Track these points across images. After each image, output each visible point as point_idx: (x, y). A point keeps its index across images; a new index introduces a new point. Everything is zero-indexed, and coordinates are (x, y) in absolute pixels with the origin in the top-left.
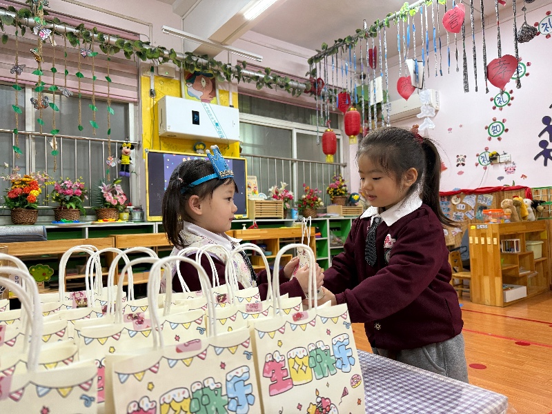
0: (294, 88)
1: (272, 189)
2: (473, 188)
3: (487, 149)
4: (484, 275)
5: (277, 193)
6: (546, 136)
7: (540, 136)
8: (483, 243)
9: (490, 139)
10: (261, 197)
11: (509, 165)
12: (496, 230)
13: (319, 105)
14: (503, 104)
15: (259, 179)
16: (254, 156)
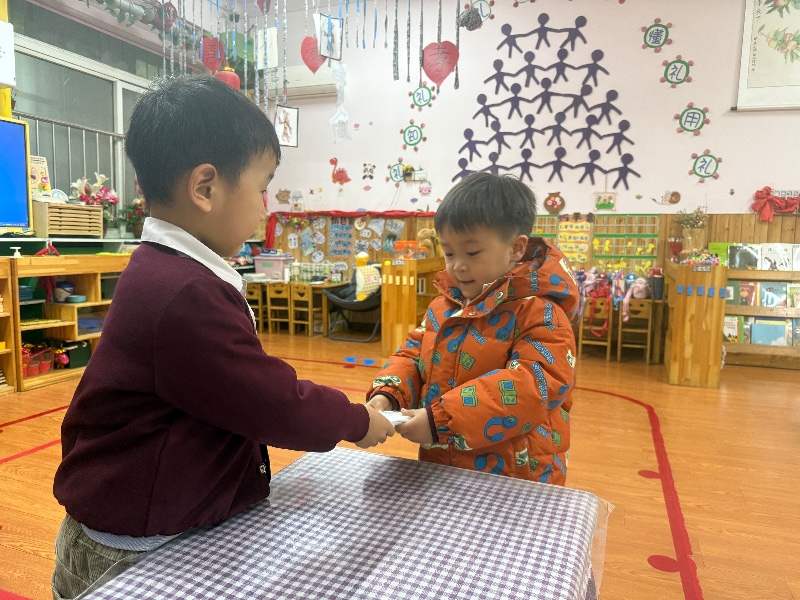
0: (123, 10)
1: (79, 185)
2: (381, 210)
3: (400, 161)
4: (397, 322)
5: (88, 191)
6: (466, 154)
7: (460, 152)
8: (398, 283)
9: (405, 147)
10: (59, 198)
11: (425, 185)
12: (414, 268)
13: (168, 51)
14: (423, 103)
15: (51, 165)
16: (40, 120)
